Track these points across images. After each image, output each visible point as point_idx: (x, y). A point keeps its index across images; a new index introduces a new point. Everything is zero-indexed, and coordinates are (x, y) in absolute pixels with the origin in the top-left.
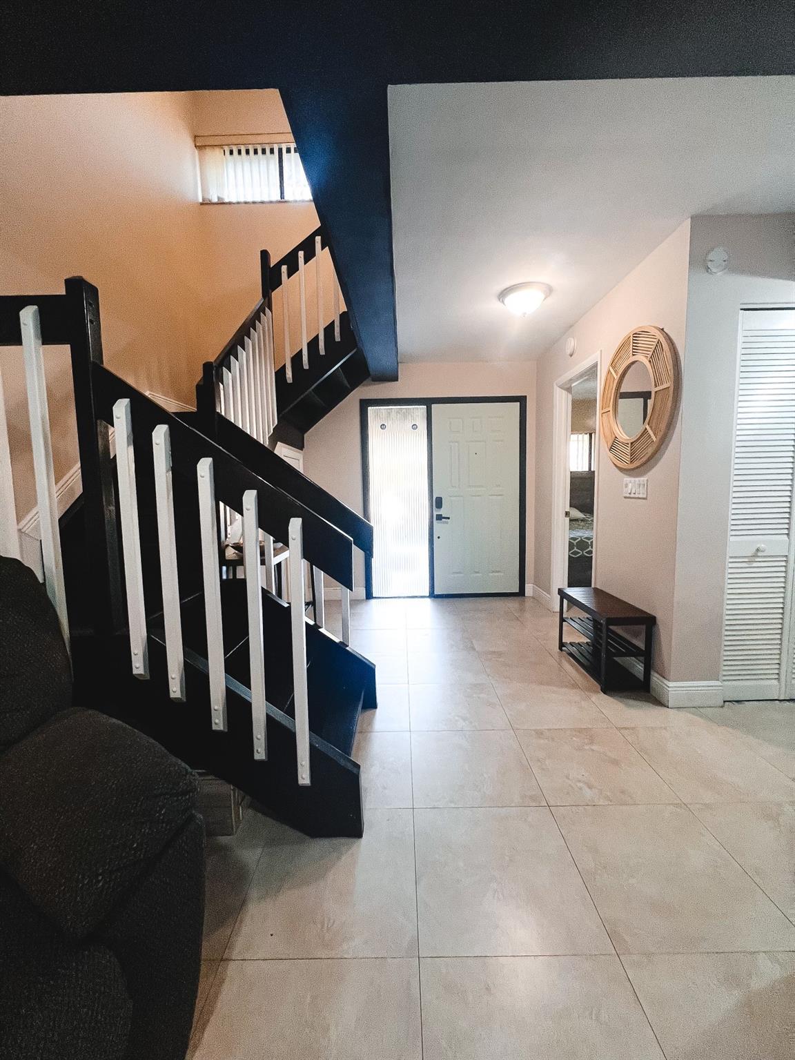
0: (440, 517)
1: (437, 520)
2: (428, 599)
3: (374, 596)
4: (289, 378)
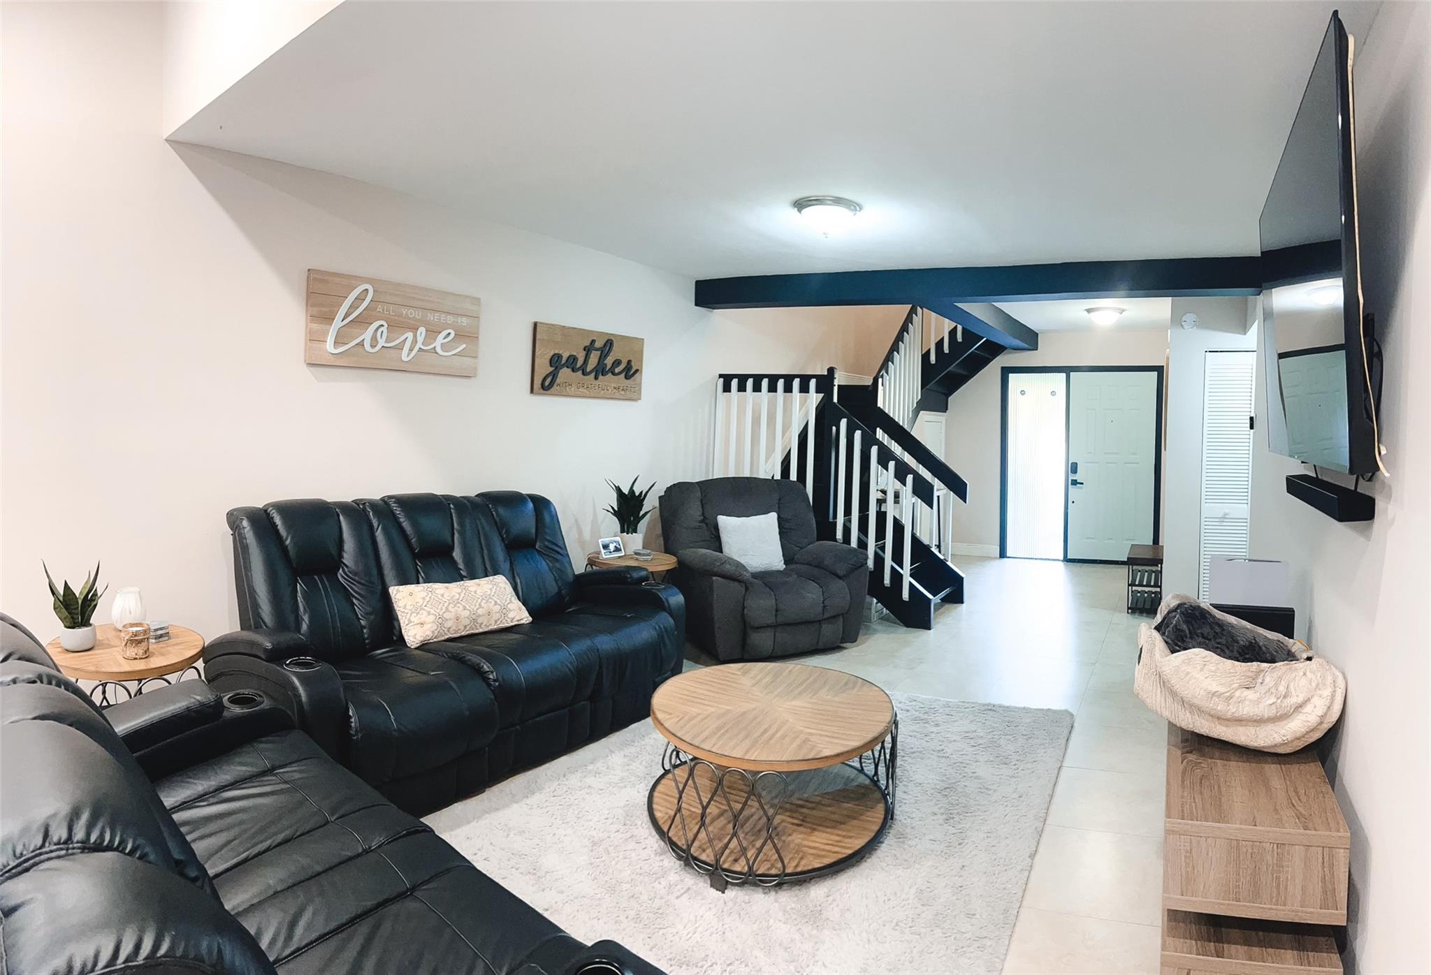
0: (1075, 483)
1: (1072, 484)
2: (1062, 563)
3: (1008, 555)
4: (932, 360)
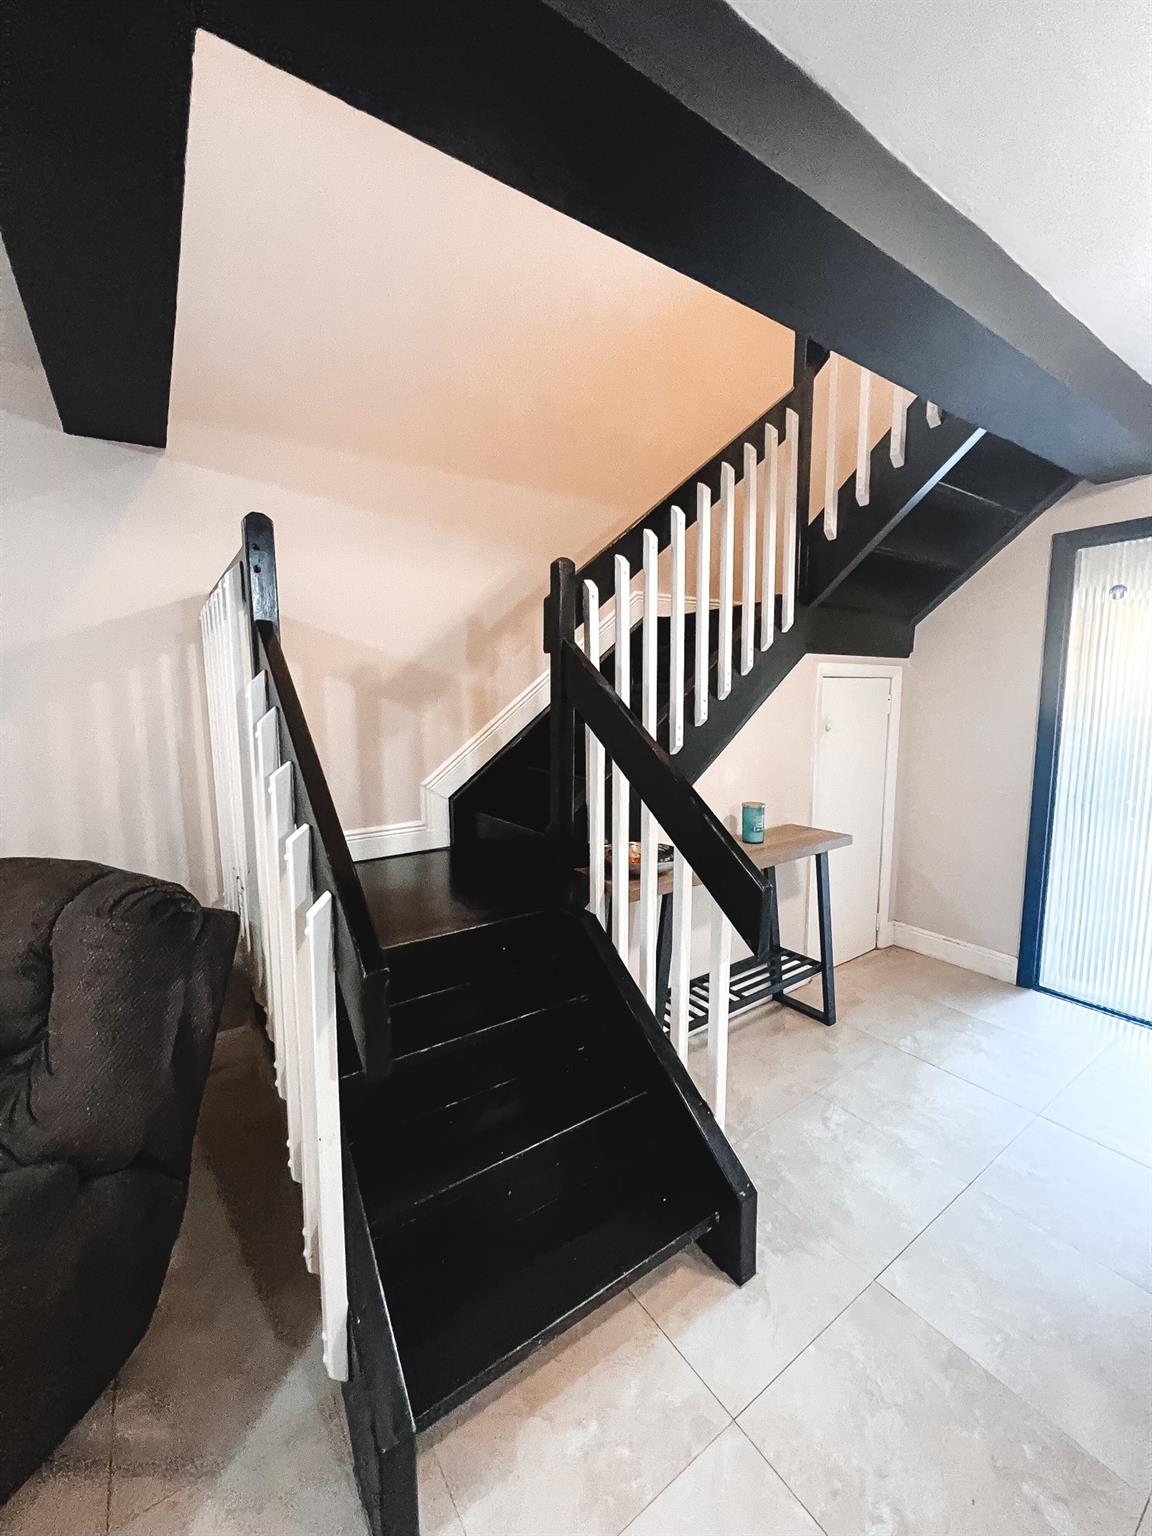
3: (1041, 984)
4: (830, 531)
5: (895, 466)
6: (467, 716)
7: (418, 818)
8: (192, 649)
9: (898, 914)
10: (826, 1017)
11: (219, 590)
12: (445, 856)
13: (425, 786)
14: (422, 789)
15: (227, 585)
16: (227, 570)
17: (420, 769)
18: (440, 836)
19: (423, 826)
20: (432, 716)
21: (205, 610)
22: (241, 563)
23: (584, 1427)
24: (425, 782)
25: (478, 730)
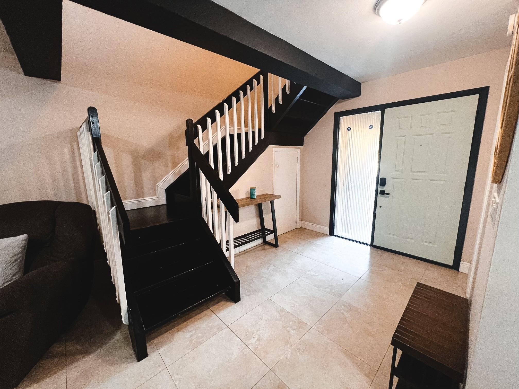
0: (383, 193)
1: (380, 194)
2: (369, 247)
3: (335, 234)
4: (273, 111)
5: (288, 94)
6: (170, 165)
7: (156, 195)
8: (75, 144)
9: (302, 219)
10: (276, 245)
11: (82, 128)
12: (165, 207)
13: (157, 186)
14: (156, 187)
15: (84, 126)
16: (84, 122)
17: (155, 181)
18: (163, 201)
19: (158, 198)
20: (158, 165)
21: (78, 132)
22: (88, 120)
23: (191, 332)
24: (157, 185)
25: (173, 169)
